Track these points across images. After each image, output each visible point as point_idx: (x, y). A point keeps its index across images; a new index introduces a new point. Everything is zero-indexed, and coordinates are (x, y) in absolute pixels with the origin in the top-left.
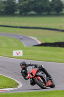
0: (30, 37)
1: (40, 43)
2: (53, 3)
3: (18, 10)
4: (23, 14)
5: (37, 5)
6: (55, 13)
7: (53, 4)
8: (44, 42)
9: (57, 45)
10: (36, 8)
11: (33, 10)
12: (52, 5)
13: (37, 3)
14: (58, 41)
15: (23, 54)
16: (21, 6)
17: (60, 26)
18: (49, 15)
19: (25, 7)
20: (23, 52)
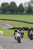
1: (12, 28)
2: (19, 8)
3: (1, 11)
4: (4, 13)
5: (11, 9)
6: (20, 13)
7: (19, 9)
8: (14, 27)
11: (9, 11)
12: (18, 9)
13: (10, 8)
15: (3, 33)
16: (2, 9)
17: (23, 20)
19: (4, 10)
20: (3, 32)
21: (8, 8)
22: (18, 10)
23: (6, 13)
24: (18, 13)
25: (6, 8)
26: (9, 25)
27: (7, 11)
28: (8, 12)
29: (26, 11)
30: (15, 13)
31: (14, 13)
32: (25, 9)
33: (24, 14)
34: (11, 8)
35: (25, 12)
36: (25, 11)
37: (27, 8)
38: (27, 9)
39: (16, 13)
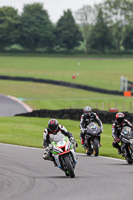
0: (9, 97)
1: (30, 110)
2: (59, 29)
5: (26, 32)
6: (62, 49)
7: (60, 32)
8: (38, 108)
9: (66, 115)
10: (23, 38)
11: (18, 42)
12: (56, 33)
13: (25, 29)
14: (67, 108)
17: (74, 77)
18: (51, 53)
19: (1, 36)
21: (17, 31)
22: (54, 36)
23: (7, 49)
24: (55, 48)
25: (8, 30)
26: (20, 100)
27: (12, 44)
28: (16, 47)
29: (88, 43)
30: (44, 49)
31: (41, 50)
32: (84, 35)
33: (81, 53)
34: (29, 31)
35: (83, 46)
36: (82, 40)
37: (90, 29)
38: (94, 35)
39: (45, 52)
